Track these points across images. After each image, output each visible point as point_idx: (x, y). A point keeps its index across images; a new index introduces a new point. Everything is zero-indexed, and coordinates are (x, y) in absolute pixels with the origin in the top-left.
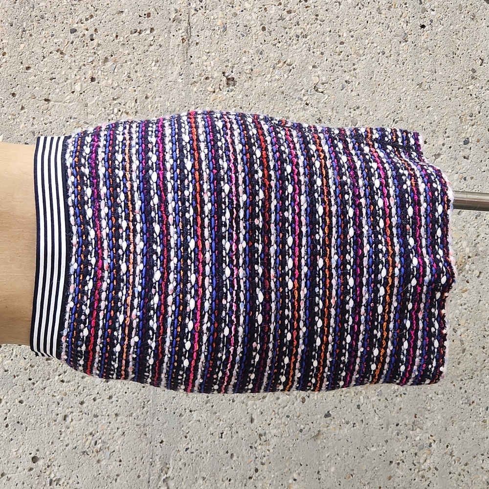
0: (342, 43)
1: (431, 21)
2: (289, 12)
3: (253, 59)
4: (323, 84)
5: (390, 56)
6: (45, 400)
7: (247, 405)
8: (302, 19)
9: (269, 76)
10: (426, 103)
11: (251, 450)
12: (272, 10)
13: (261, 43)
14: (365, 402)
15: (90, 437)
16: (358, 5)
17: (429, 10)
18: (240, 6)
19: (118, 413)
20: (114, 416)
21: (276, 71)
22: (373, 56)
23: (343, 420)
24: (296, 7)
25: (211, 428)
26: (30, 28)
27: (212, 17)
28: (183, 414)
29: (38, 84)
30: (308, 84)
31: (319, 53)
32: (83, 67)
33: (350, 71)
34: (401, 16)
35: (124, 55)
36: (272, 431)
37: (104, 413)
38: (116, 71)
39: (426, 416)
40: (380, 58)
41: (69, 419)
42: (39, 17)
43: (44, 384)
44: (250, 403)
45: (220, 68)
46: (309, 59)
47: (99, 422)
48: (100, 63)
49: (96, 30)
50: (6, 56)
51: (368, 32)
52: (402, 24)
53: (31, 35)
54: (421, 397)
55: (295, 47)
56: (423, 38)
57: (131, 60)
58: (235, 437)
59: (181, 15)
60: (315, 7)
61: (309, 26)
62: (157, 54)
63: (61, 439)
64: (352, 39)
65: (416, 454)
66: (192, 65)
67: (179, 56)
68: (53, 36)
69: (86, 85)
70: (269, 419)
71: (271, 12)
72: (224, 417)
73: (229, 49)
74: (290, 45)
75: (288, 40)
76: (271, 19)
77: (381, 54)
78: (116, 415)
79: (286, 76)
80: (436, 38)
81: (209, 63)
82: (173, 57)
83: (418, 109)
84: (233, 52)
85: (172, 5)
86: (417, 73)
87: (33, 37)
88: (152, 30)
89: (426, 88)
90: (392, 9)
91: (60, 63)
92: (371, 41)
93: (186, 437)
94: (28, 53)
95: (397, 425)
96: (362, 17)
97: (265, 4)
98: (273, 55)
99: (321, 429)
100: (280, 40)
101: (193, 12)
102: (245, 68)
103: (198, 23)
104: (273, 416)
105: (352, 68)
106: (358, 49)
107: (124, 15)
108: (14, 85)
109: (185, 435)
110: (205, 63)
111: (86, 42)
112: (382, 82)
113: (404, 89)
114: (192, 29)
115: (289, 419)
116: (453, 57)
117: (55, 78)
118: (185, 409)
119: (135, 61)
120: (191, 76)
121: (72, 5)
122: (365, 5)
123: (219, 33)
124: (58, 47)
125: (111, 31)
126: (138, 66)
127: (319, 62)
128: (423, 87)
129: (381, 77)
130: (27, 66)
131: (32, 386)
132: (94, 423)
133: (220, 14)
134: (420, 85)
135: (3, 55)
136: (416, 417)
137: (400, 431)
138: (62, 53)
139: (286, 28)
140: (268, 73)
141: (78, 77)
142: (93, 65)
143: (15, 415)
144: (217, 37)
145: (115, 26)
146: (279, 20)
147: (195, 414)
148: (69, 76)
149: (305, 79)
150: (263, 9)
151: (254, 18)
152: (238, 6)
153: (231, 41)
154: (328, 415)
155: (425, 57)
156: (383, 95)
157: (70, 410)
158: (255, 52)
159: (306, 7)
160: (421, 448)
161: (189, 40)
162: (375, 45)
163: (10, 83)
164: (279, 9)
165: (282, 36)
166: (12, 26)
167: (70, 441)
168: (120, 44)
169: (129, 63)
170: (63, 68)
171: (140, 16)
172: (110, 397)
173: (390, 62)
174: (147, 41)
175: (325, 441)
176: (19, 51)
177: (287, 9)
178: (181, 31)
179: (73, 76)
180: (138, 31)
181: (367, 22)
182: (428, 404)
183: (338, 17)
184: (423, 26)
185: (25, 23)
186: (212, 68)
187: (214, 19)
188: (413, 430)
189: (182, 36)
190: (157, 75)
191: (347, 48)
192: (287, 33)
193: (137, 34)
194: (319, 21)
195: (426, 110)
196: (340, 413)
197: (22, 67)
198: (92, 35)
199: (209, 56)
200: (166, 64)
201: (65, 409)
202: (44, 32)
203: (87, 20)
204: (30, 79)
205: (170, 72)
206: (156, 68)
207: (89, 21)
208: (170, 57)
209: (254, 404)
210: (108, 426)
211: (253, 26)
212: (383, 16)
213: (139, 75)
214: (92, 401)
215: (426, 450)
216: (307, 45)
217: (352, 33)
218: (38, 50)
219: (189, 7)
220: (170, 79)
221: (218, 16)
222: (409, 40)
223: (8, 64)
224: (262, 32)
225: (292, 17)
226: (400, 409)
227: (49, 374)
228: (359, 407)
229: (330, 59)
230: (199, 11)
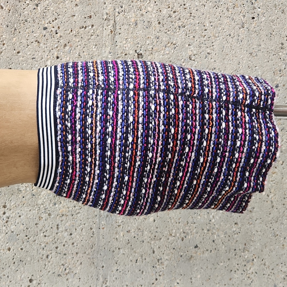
0: (206, 30)
1: (258, 15)
2: (175, 12)
3: (153, 42)
4: (194, 55)
5: (234, 37)
6: (36, 247)
7: (151, 244)
8: (182, 16)
9: (163, 51)
10: (254, 64)
11: (153, 268)
12: (165, 12)
13: (158, 32)
14: (217, 238)
15: (62, 267)
16: (215, 6)
17: (257, 8)
18: (145, 9)
19: (78, 252)
20: (76, 254)
21: (167, 49)
22: (224, 37)
23: (205, 249)
24: (179, 9)
25: (131, 258)
26: (19, 28)
27: (129, 17)
28: (115, 250)
29: (25, 62)
30: (186, 56)
31: (192, 36)
32: (52, 51)
33: (210, 47)
34: (240, 12)
35: (76, 42)
36: (165, 257)
37: (70, 253)
38: (71, 52)
39: (251, 244)
40: (228, 38)
41: (50, 257)
42: (24, 21)
43: (35, 238)
44: (152, 242)
45: (134, 48)
46: (186, 41)
47: (67, 258)
48: (62, 48)
49: (59, 27)
50: (5, 46)
51: (221, 23)
52: (241, 17)
53: (20, 32)
54: (248, 234)
55: (178, 33)
56: (253, 25)
57: (80, 45)
58: (144, 261)
59: (110, 16)
60: (190, 8)
61: (186, 20)
62: (96, 41)
63: (46, 268)
64: (211, 27)
65: (245, 265)
66: (117, 47)
67: (109, 42)
68: (33, 32)
69: (53, 61)
70: (163, 250)
71: (164, 12)
72: (138, 251)
73: (139, 36)
74: (175, 33)
75: (174, 29)
76: (164, 17)
77: (228, 36)
78: (77, 253)
79: (172, 51)
80: (261, 25)
81: (127, 45)
82: (105, 42)
83: (250, 68)
84: (141, 38)
85: (104, 10)
86: (250, 46)
87: (21, 33)
88: (92, 26)
89: (254, 56)
90: (235, 8)
91: (37, 48)
92: (223, 28)
93: (116, 263)
94: (18, 43)
95: (235, 250)
96: (217, 14)
97: (160, 8)
98: (165, 39)
99: (193, 255)
100: (169, 30)
101: (117, 14)
102: (149, 47)
103: (120, 21)
104: (165, 249)
105: (211, 45)
106: (215, 33)
107: (75, 17)
108: (10, 63)
109: (116, 262)
110: (125, 46)
111: (53, 35)
112: (229, 53)
113: (242, 57)
114: (117, 25)
115: (174, 250)
116: (271, 36)
117: (35, 58)
118: (116, 248)
119: (83, 46)
120: (116, 54)
121: (44, 13)
122: (220, 6)
123: (133, 27)
124: (37, 39)
125: (68, 28)
126: (85, 48)
127: (192, 42)
128: (253, 55)
129: (229, 50)
130: (18, 51)
131: (28, 240)
132: (64, 258)
133: (133, 15)
134: (251, 54)
135: (3, 45)
136: (245, 245)
137: (236, 253)
138: (38, 42)
139: (172, 22)
140: (162, 50)
141: (49, 57)
142: (58, 49)
143: (19, 257)
144: (132, 29)
145: (70, 25)
146: (168, 17)
147: (121, 250)
148: (44, 56)
149: (184, 53)
150: (159, 11)
151: (154, 17)
152: (144, 9)
153: (140, 32)
154: (196, 247)
155: (254, 37)
156: (229, 61)
157: (50, 252)
158: (154, 37)
159: (185, 9)
160: (248, 262)
161: (115, 32)
162: (225, 30)
163: (8, 62)
164: (169, 11)
165: (170, 27)
166: (8, 27)
167: (51, 269)
168: (74, 35)
169: (79, 47)
170: (40, 52)
171: (85, 18)
172: (73, 244)
173: (233, 40)
174: (89, 33)
175: (195, 261)
176: (13, 42)
177: (173, 10)
178: (110, 26)
179: (46, 56)
180: (84, 27)
181: (221, 17)
182: (252, 238)
183: (203, 14)
184: (253, 18)
185: (16, 25)
186: (129, 48)
187: (130, 18)
188: (244, 252)
189: (111, 30)
190: (96, 54)
191: (208, 33)
192: (173, 25)
193: (84, 29)
194: (192, 17)
195: (254, 69)
196: (203, 245)
197: (15, 52)
198: (56, 31)
199: (127, 41)
200: (101, 47)
201: (47, 251)
202: (27, 30)
203: (53, 21)
204: (20, 59)
205: (104, 51)
206: (95, 49)
207: (54, 22)
208: (104, 42)
209: (155, 243)
210: (72, 260)
211: (153, 21)
212: (230, 13)
213: (85, 54)
214: (63, 246)
215: (250, 263)
216: (185, 32)
217: (212, 24)
218: (24, 41)
219: (115, 11)
220: (104, 56)
221: (132, 16)
222: (245, 27)
223: (6, 50)
224: (158, 25)
225: (176, 15)
226: (237, 241)
227: (37, 232)
228: (214, 241)
229: (198, 40)
230: (121, 14)
